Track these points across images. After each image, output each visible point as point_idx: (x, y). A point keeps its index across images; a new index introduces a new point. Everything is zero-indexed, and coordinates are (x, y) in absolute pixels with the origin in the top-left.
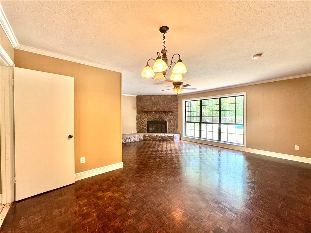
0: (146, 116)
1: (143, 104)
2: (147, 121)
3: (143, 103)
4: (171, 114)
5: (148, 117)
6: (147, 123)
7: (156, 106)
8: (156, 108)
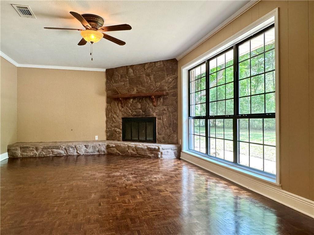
0: (121, 108)
1: (115, 84)
2: (122, 118)
3: (116, 82)
4: (164, 102)
5: (122, 109)
6: (121, 121)
7: (137, 87)
8: (136, 90)
